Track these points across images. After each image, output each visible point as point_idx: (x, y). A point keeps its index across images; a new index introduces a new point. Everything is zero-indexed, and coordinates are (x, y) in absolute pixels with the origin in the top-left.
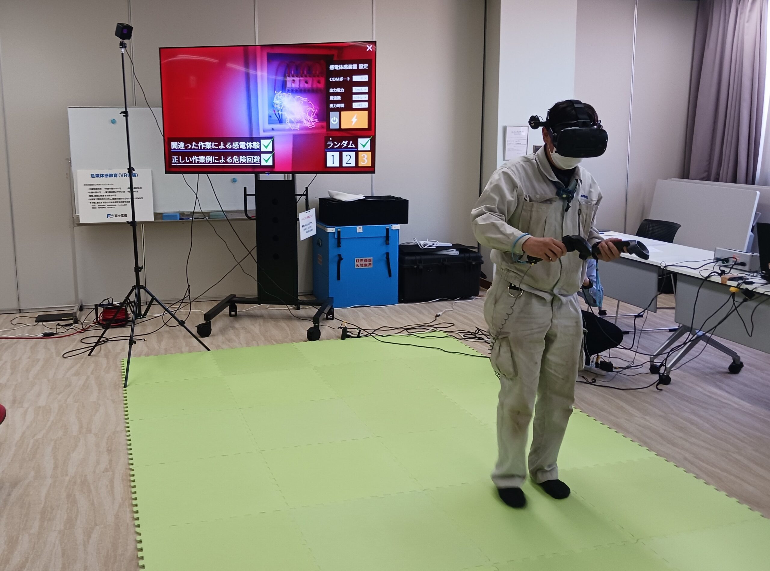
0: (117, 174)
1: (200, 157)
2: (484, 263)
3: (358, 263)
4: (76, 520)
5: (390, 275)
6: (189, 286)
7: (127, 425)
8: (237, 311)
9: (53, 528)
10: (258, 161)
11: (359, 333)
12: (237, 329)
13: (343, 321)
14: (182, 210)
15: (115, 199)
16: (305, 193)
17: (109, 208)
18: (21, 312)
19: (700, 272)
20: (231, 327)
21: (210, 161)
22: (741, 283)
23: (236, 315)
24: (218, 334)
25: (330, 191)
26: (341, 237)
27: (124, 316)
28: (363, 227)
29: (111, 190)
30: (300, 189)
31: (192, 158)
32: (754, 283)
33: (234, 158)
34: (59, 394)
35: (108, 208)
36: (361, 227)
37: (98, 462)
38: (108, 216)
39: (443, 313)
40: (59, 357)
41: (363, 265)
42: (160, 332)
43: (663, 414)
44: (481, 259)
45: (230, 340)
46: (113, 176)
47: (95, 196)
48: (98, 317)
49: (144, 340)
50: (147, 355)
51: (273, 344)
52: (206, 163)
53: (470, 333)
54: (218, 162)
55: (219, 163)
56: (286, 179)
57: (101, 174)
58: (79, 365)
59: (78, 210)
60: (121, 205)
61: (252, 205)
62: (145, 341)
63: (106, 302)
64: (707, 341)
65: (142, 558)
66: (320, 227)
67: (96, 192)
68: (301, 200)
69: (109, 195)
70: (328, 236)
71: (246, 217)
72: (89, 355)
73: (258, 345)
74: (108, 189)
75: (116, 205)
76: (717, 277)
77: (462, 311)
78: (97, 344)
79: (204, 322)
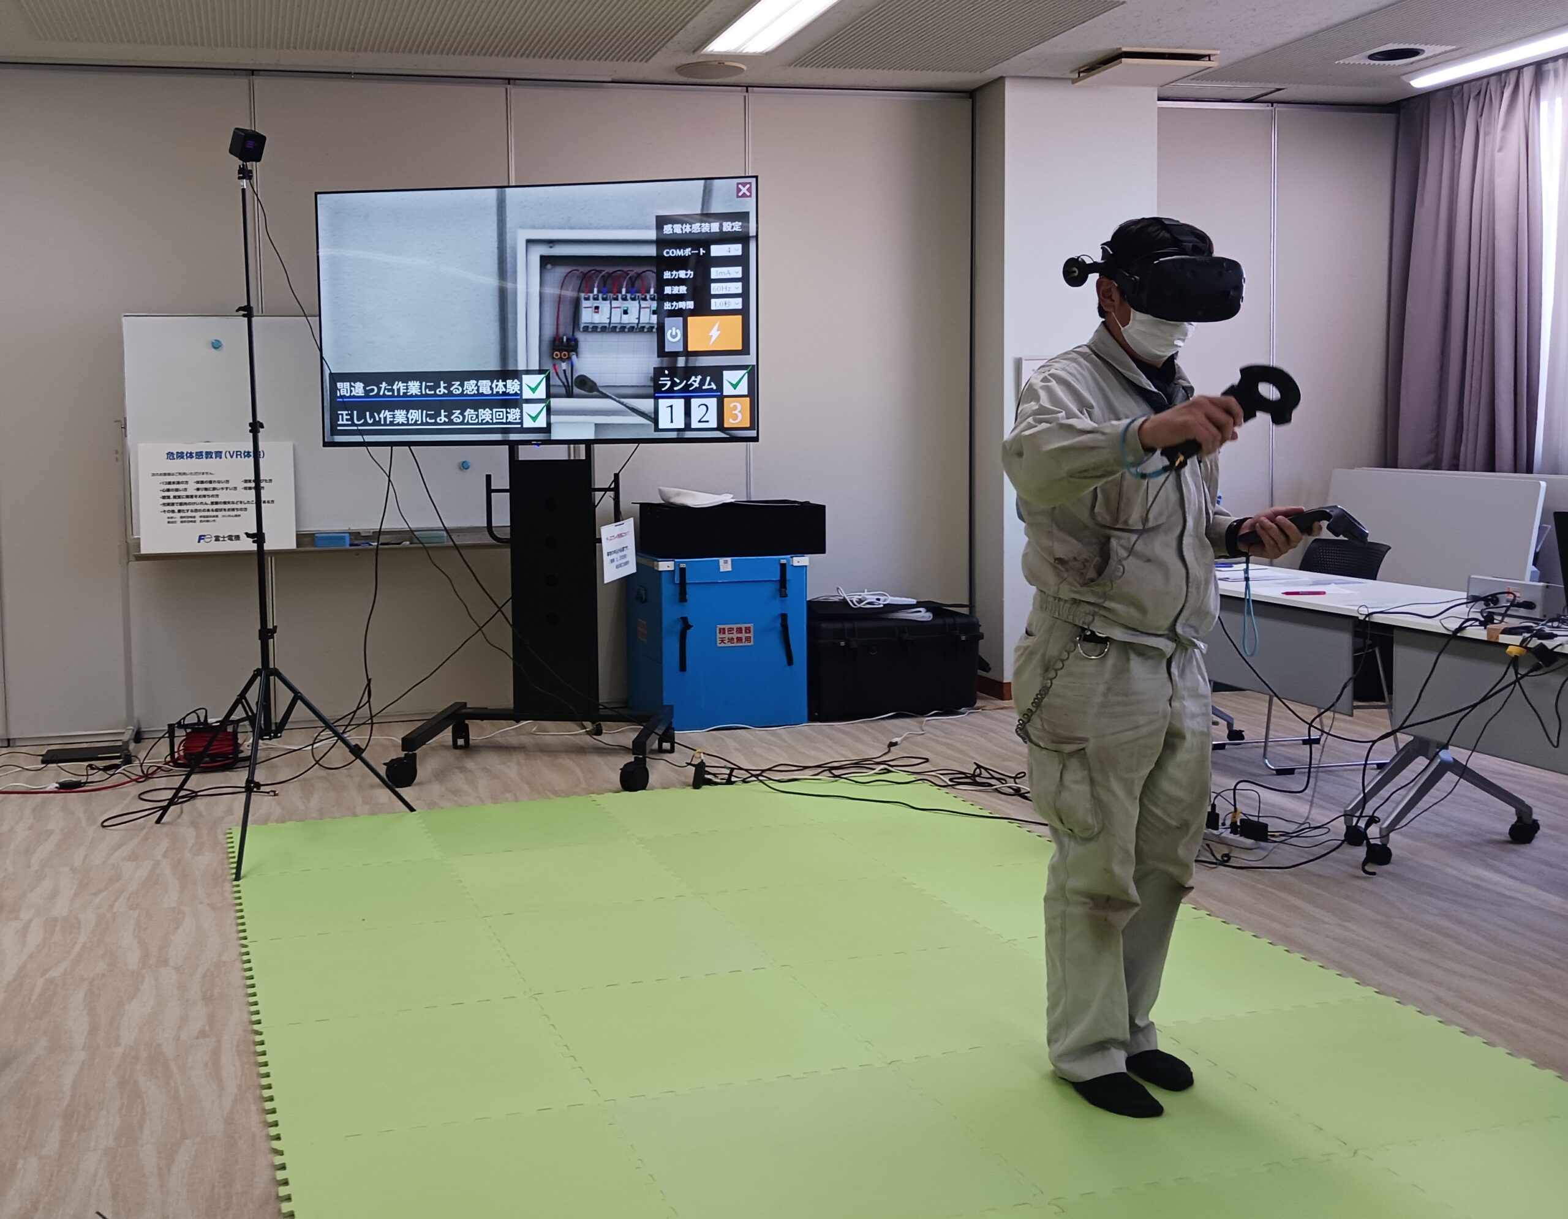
0: (221, 452)
1: (397, 412)
2: (985, 637)
3: (723, 636)
4: (141, 1128)
5: (790, 662)
6: (369, 681)
7: (244, 950)
8: (470, 737)
9: (92, 1144)
10: (516, 419)
11: (730, 775)
12: (470, 771)
13: (695, 750)
14: (355, 527)
15: (217, 503)
16: (613, 486)
17: (204, 521)
18: (11, 744)
19: (1442, 621)
20: (457, 768)
21: (416, 421)
22: (1528, 638)
23: (467, 746)
24: (429, 782)
25: (661, 488)
26: (687, 582)
27: (231, 748)
28: (732, 560)
29: (207, 485)
30: (601, 478)
31: (379, 414)
32: (1556, 636)
33: (466, 414)
34: (95, 894)
35: (201, 521)
36: (729, 559)
37: (184, 1020)
38: (201, 538)
39: (904, 739)
40: (95, 827)
41: (732, 639)
42: (305, 780)
43: (1380, 918)
44: (978, 630)
45: (456, 792)
46: (214, 456)
47: (175, 497)
48: (176, 750)
49: (272, 794)
50: (282, 820)
51: (549, 798)
52: (408, 424)
53: (963, 776)
54: (433, 421)
55: (436, 424)
56: (572, 458)
57: (187, 453)
58: (136, 841)
59: (139, 527)
60: (229, 516)
61: (502, 518)
62: (275, 795)
63: (192, 719)
64: (1460, 773)
65: (288, 1198)
66: (644, 561)
67: (177, 490)
68: (604, 503)
69: (204, 496)
70: (660, 579)
71: (491, 539)
72: (158, 821)
73: (517, 799)
74: (202, 482)
75: (217, 516)
76: (1480, 629)
77: (943, 735)
78: (172, 802)
79: (402, 754)
